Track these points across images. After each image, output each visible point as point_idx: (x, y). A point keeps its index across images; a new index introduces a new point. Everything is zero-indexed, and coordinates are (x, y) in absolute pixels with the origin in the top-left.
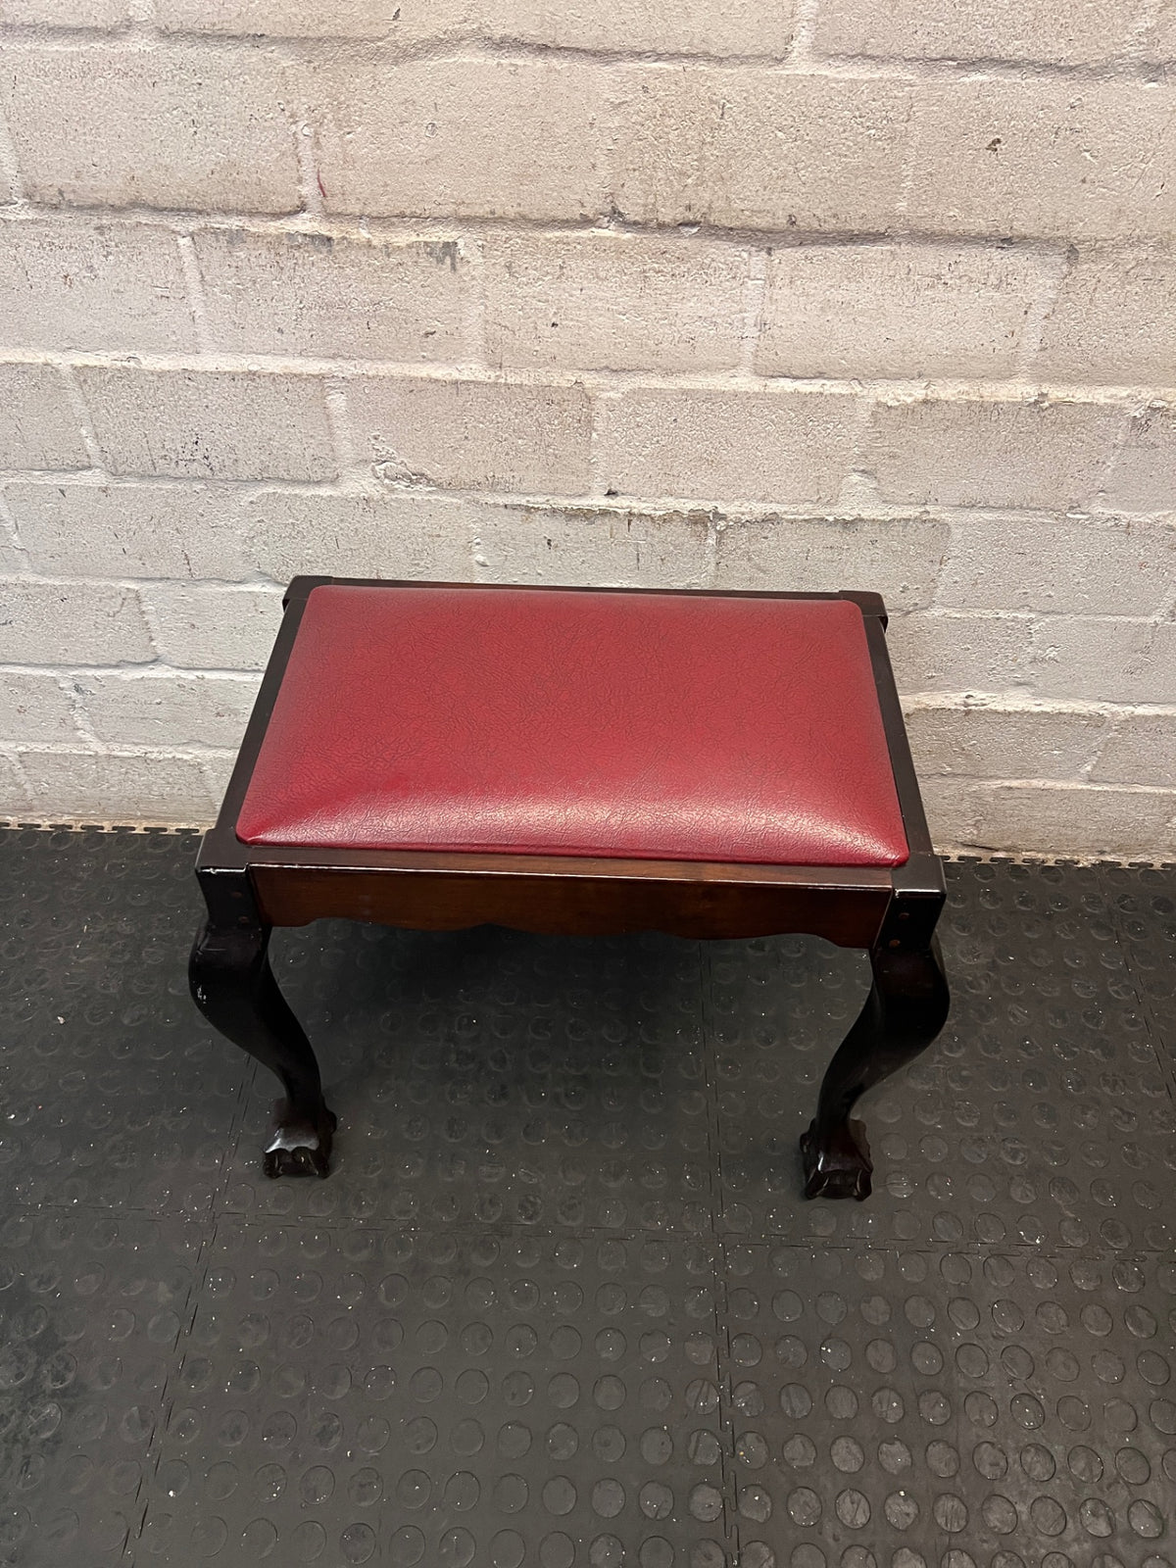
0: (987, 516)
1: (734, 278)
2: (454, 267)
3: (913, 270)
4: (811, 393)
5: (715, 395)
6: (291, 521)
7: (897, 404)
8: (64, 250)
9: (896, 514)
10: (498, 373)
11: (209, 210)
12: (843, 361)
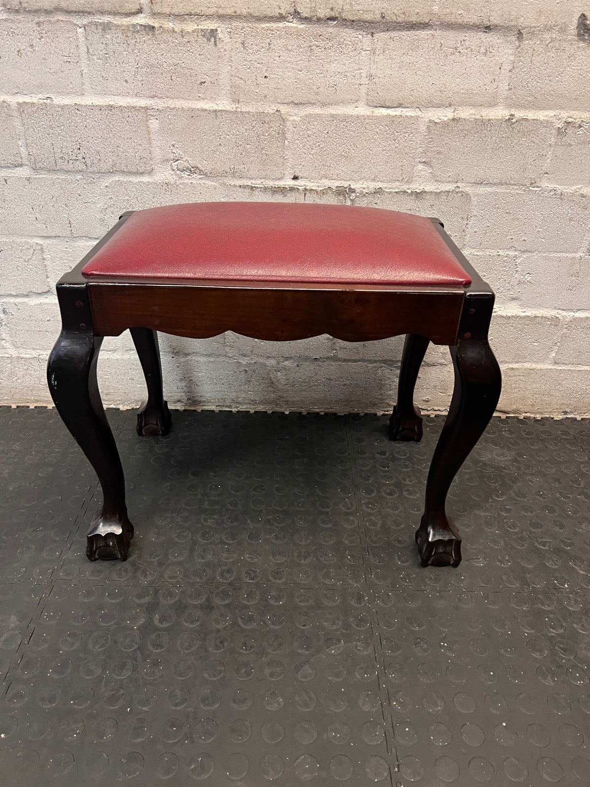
0: (489, 189)
1: (355, 50)
2: (216, 44)
3: (443, 44)
4: (396, 115)
5: (347, 117)
6: (127, 198)
7: (440, 121)
8: (20, 36)
9: (443, 188)
10: (237, 106)
11: (94, 12)
12: (411, 97)
